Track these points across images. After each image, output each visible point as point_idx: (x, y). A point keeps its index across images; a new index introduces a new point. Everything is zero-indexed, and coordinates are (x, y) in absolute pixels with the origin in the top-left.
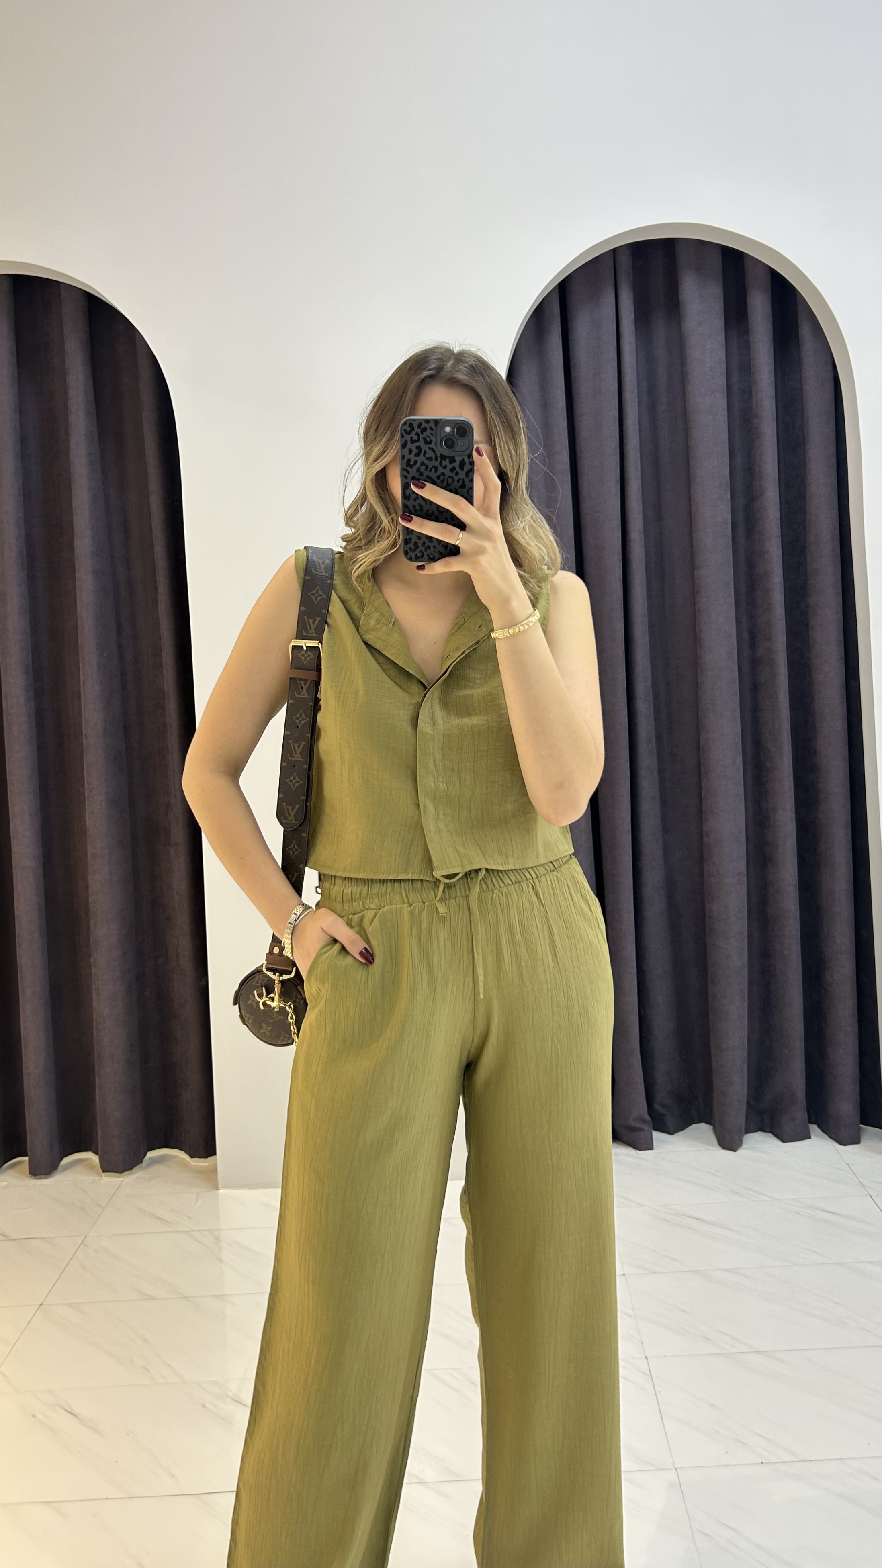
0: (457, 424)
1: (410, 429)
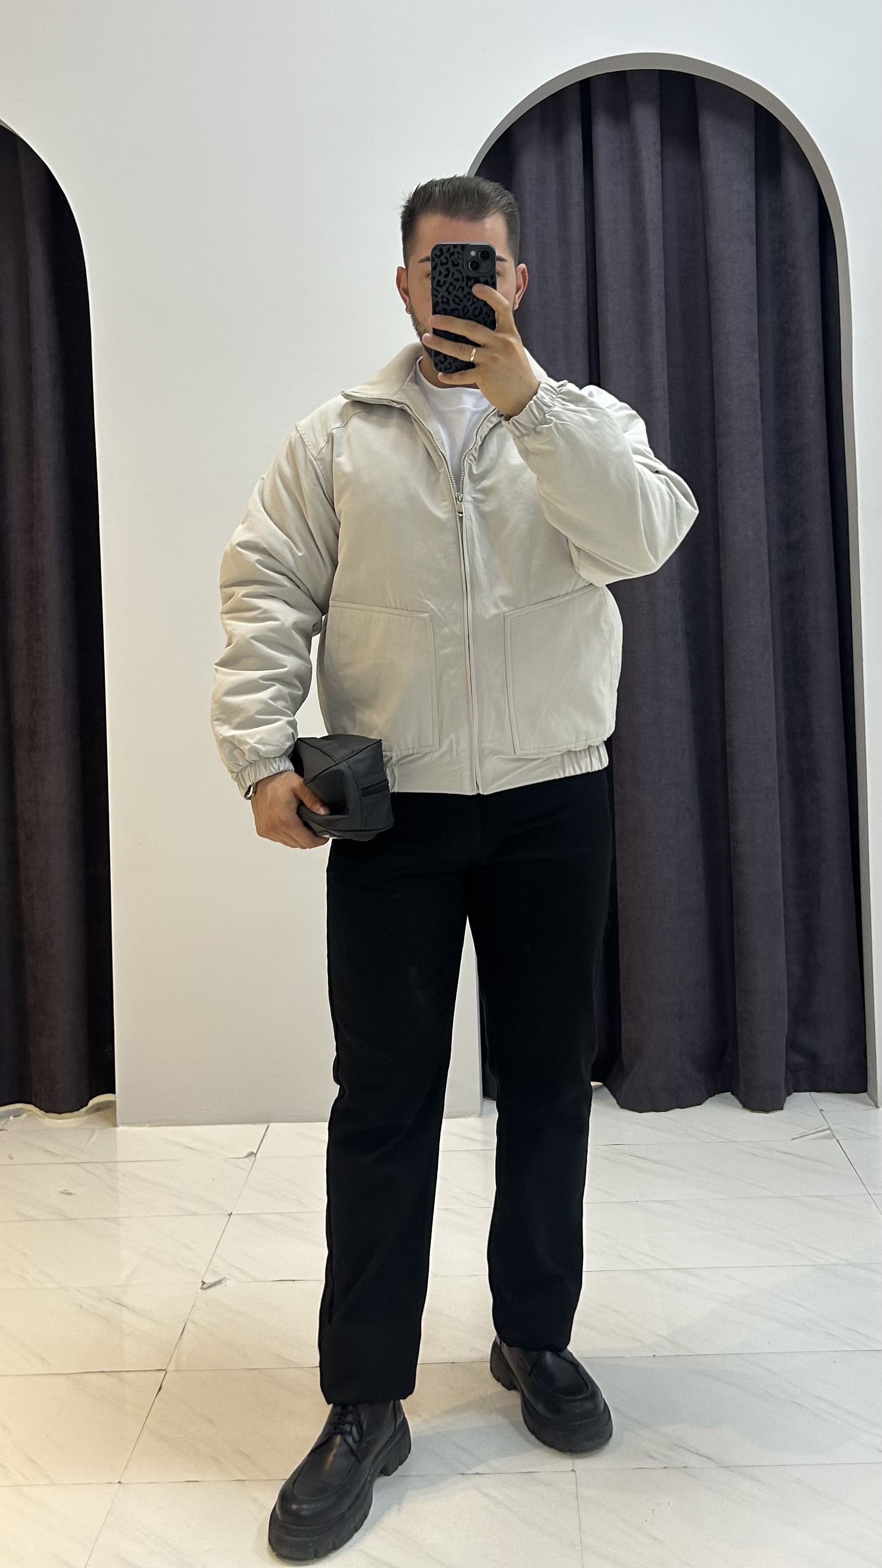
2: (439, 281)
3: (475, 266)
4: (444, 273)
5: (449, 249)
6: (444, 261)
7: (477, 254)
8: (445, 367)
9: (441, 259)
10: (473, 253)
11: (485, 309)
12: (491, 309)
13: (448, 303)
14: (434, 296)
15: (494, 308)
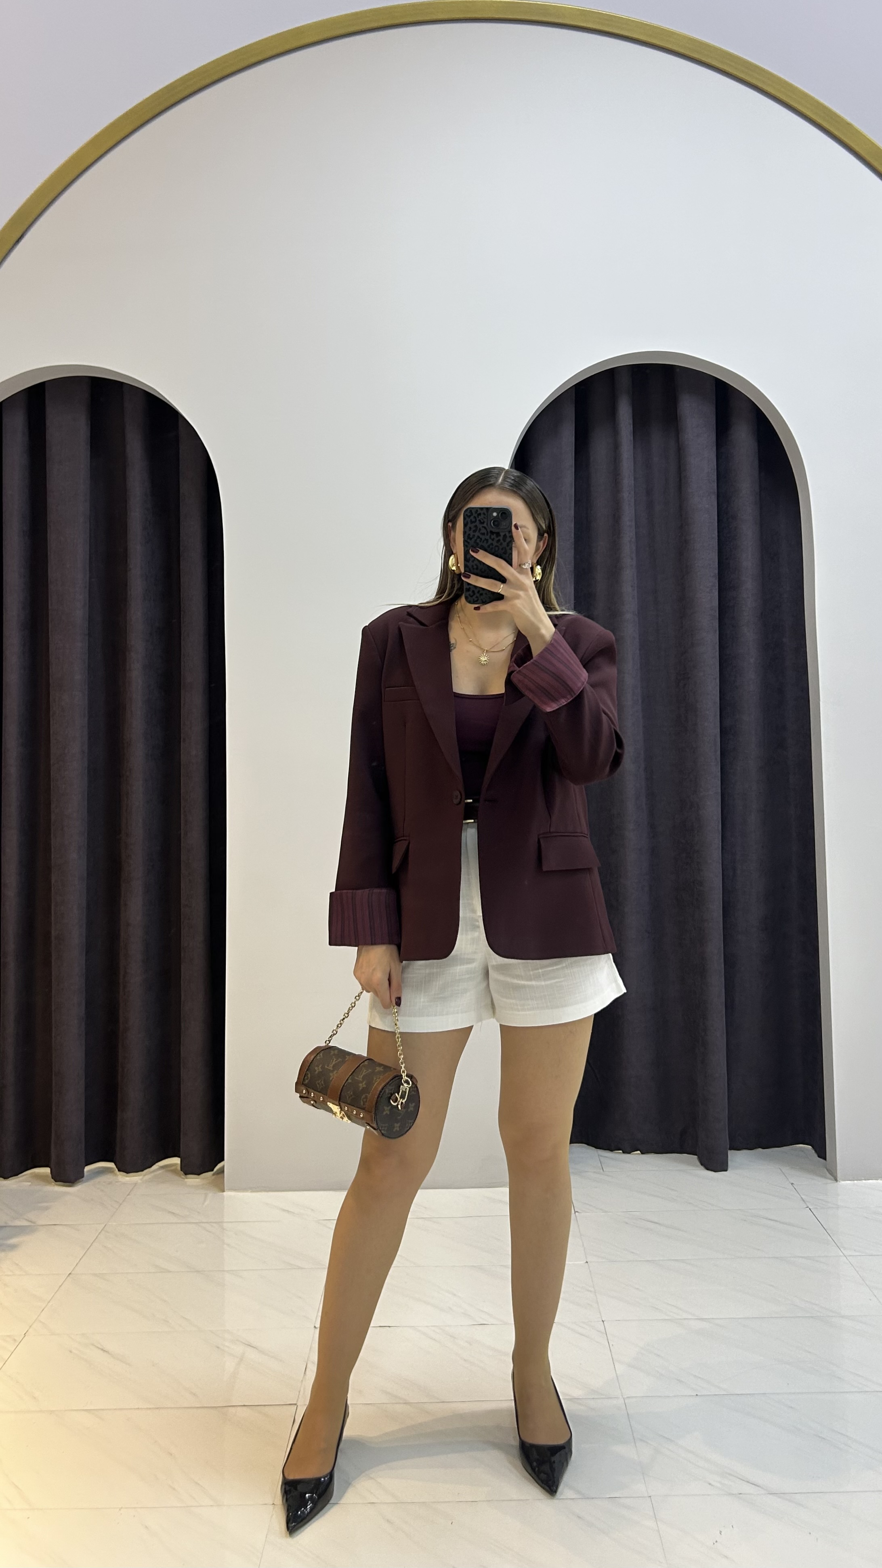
2: (469, 534)
3: (496, 523)
4: (474, 529)
6: (474, 520)
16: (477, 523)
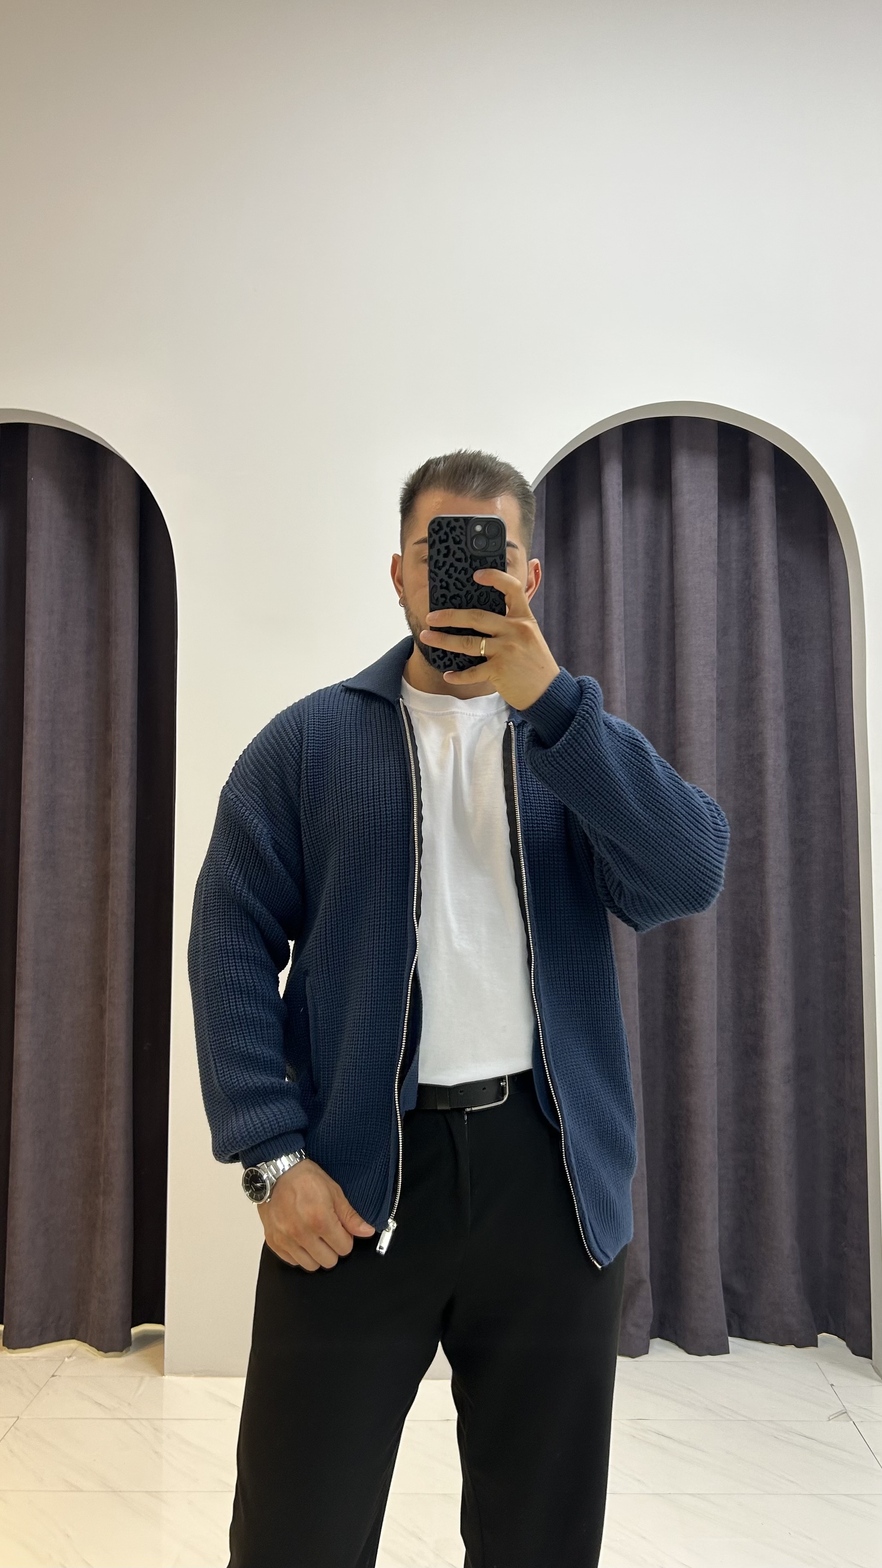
0: (489, 521)
1: (438, 528)
2: (437, 561)
3: (480, 541)
4: (444, 551)
5: (448, 524)
6: (444, 537)
7: (484, 529)
8: (445, 663)
9: (438, 536)
10: (478, 528)
11: (492, 596)
12: (501, 593)
13: (447, 588)
14: (430, 578)
15: (504, 593)
16: (450, 543)
